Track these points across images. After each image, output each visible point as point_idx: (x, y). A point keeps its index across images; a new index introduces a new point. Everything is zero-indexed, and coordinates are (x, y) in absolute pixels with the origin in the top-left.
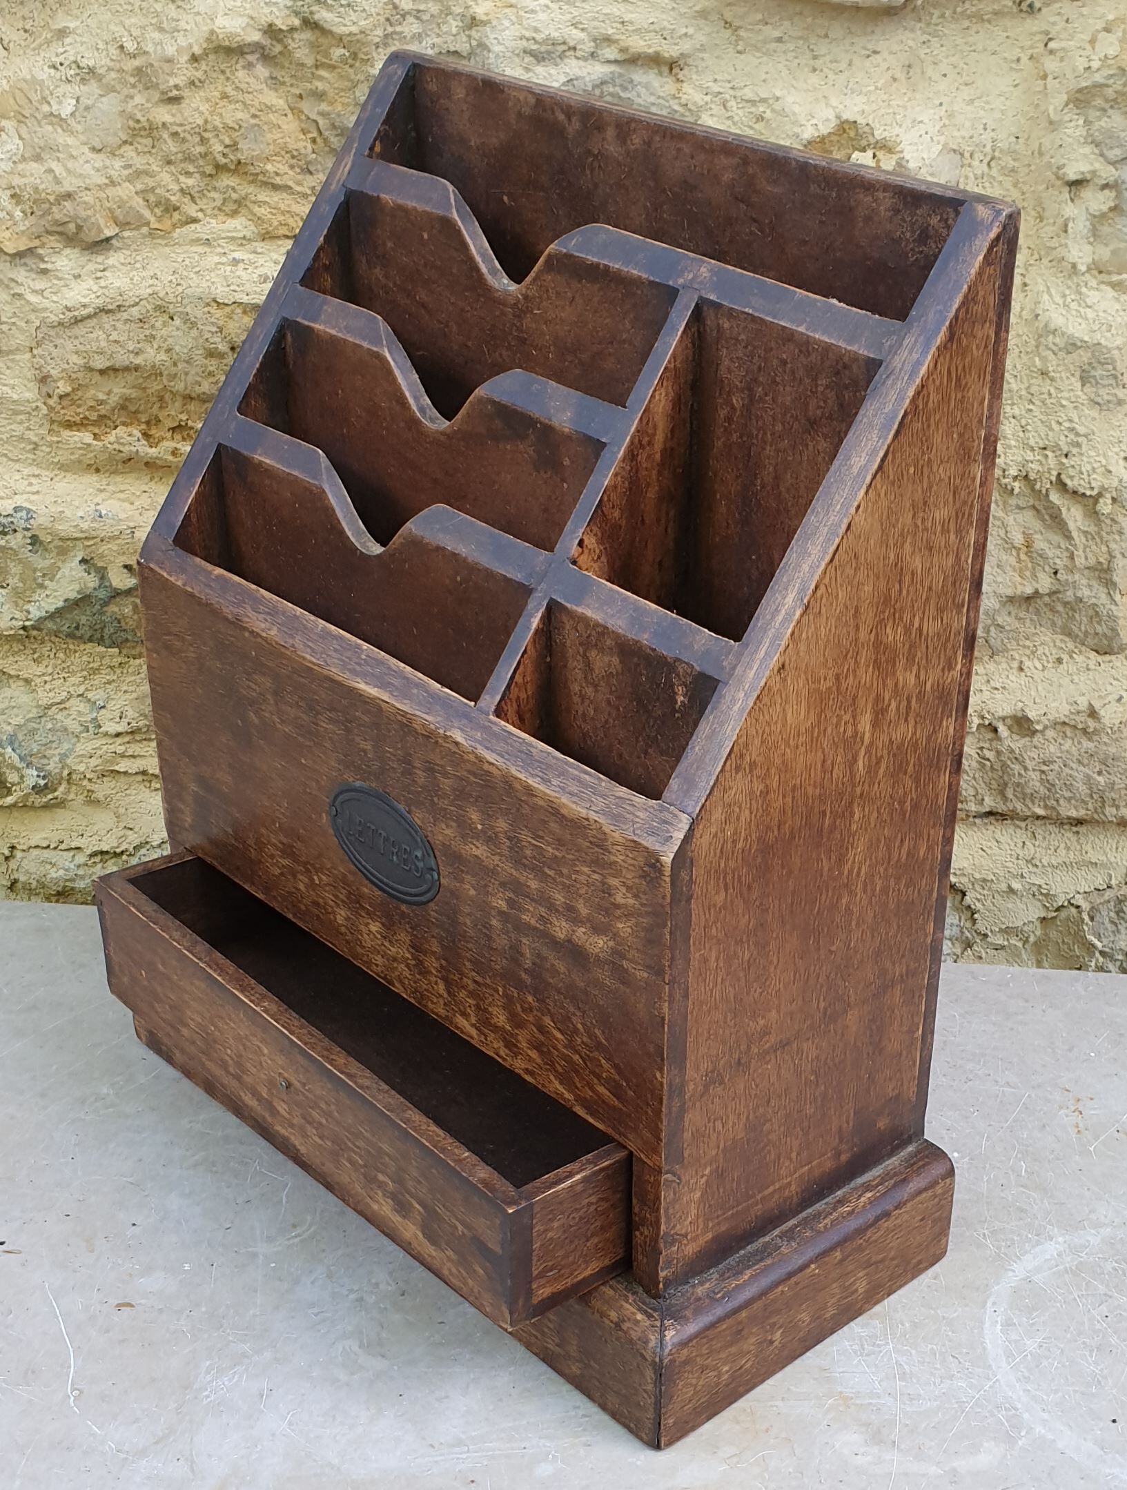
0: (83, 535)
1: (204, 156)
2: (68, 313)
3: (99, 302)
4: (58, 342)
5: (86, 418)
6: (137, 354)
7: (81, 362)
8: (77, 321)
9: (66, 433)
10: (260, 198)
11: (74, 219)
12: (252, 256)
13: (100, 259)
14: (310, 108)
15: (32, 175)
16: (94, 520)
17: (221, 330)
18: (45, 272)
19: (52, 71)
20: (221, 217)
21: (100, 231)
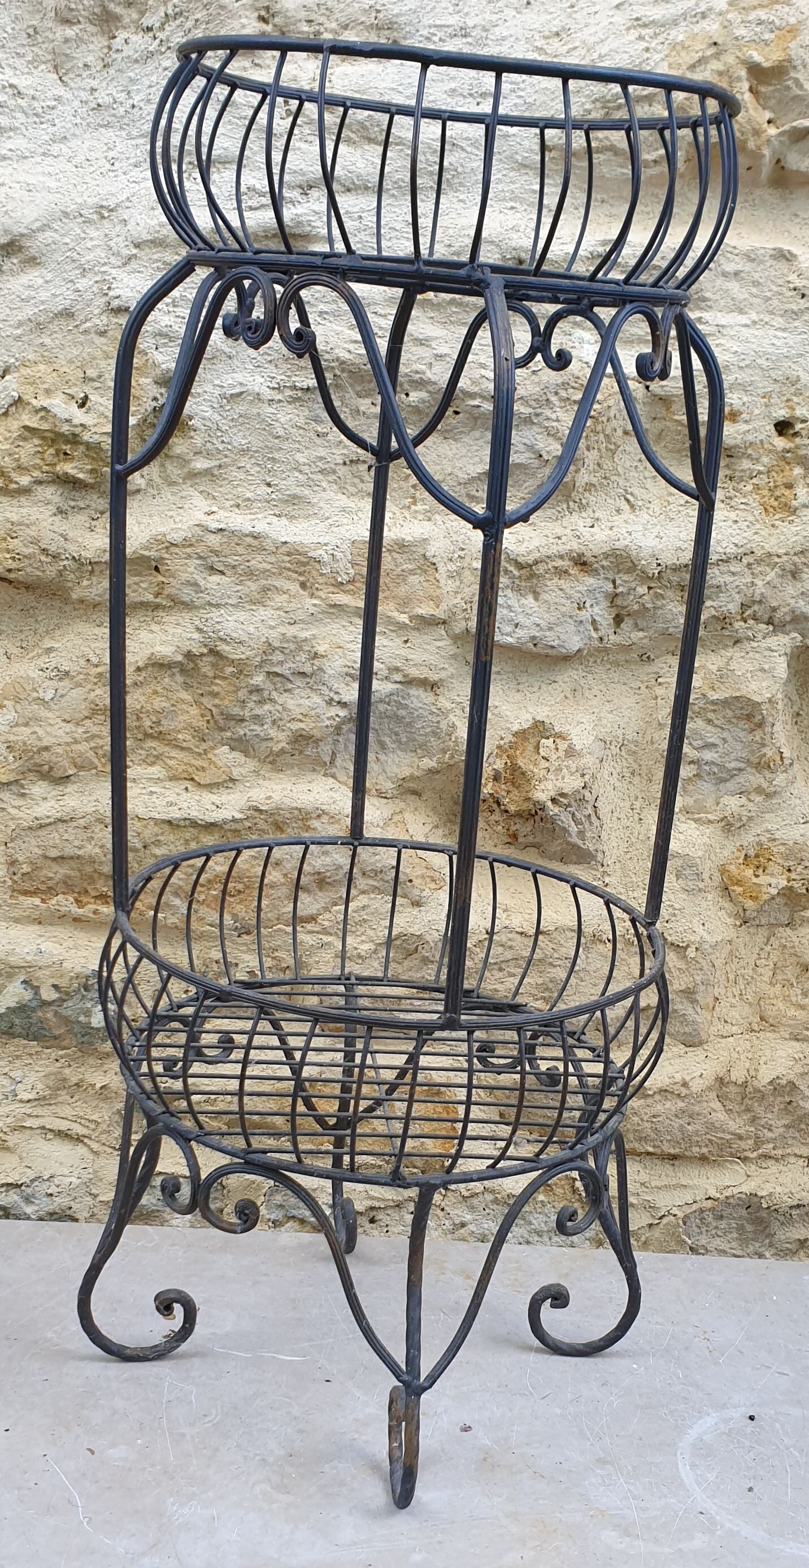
0: (27, 965)
1: (138, 728)
2: (36, 821)
3: (59, 815)
4: (26, 839)
5: (38, 889)
6: (80, 848)
7: (40, 852)
8: (41, 826)
9: (22, 898)
10: (172, 755)
11: (48, 763)
12: (162, 790)
13: (61, 788)
14: (208, 702)
15: (22, 735)
16: (36, 955)
17: (139, 834)
18: (23, 795)
19: (41, 673)
20: (144, 766)
21: (66, 771)
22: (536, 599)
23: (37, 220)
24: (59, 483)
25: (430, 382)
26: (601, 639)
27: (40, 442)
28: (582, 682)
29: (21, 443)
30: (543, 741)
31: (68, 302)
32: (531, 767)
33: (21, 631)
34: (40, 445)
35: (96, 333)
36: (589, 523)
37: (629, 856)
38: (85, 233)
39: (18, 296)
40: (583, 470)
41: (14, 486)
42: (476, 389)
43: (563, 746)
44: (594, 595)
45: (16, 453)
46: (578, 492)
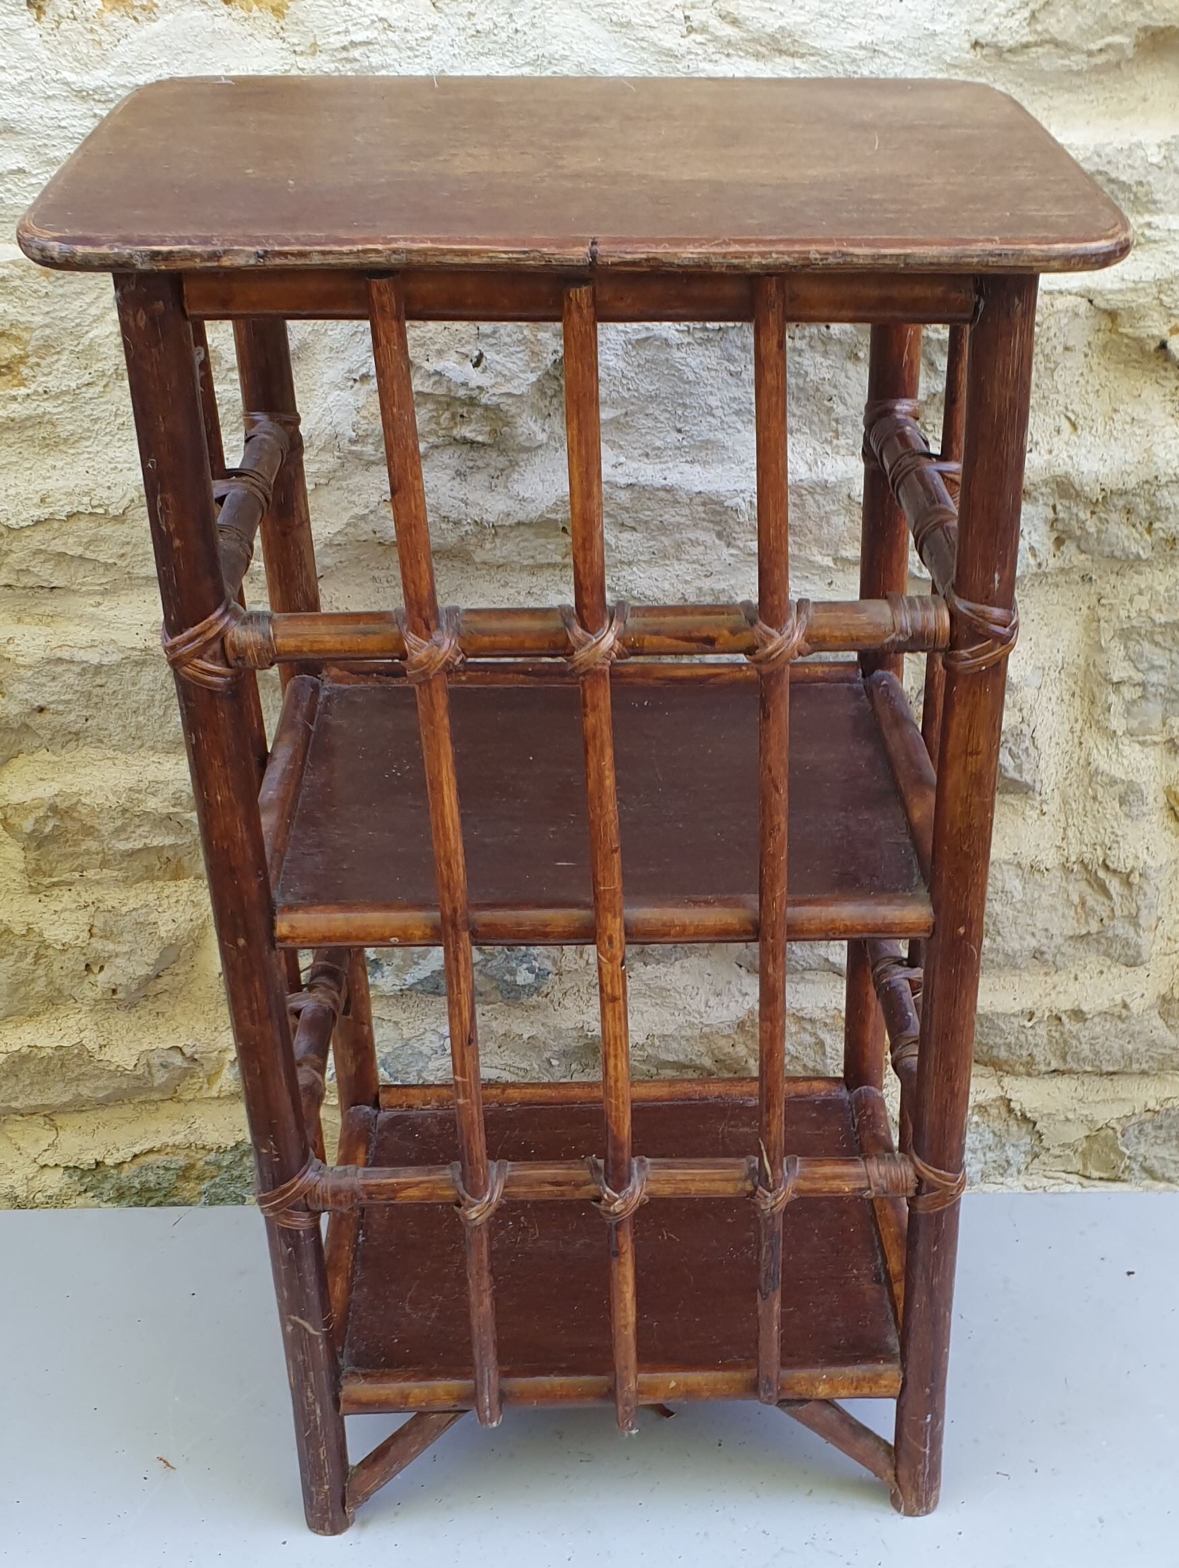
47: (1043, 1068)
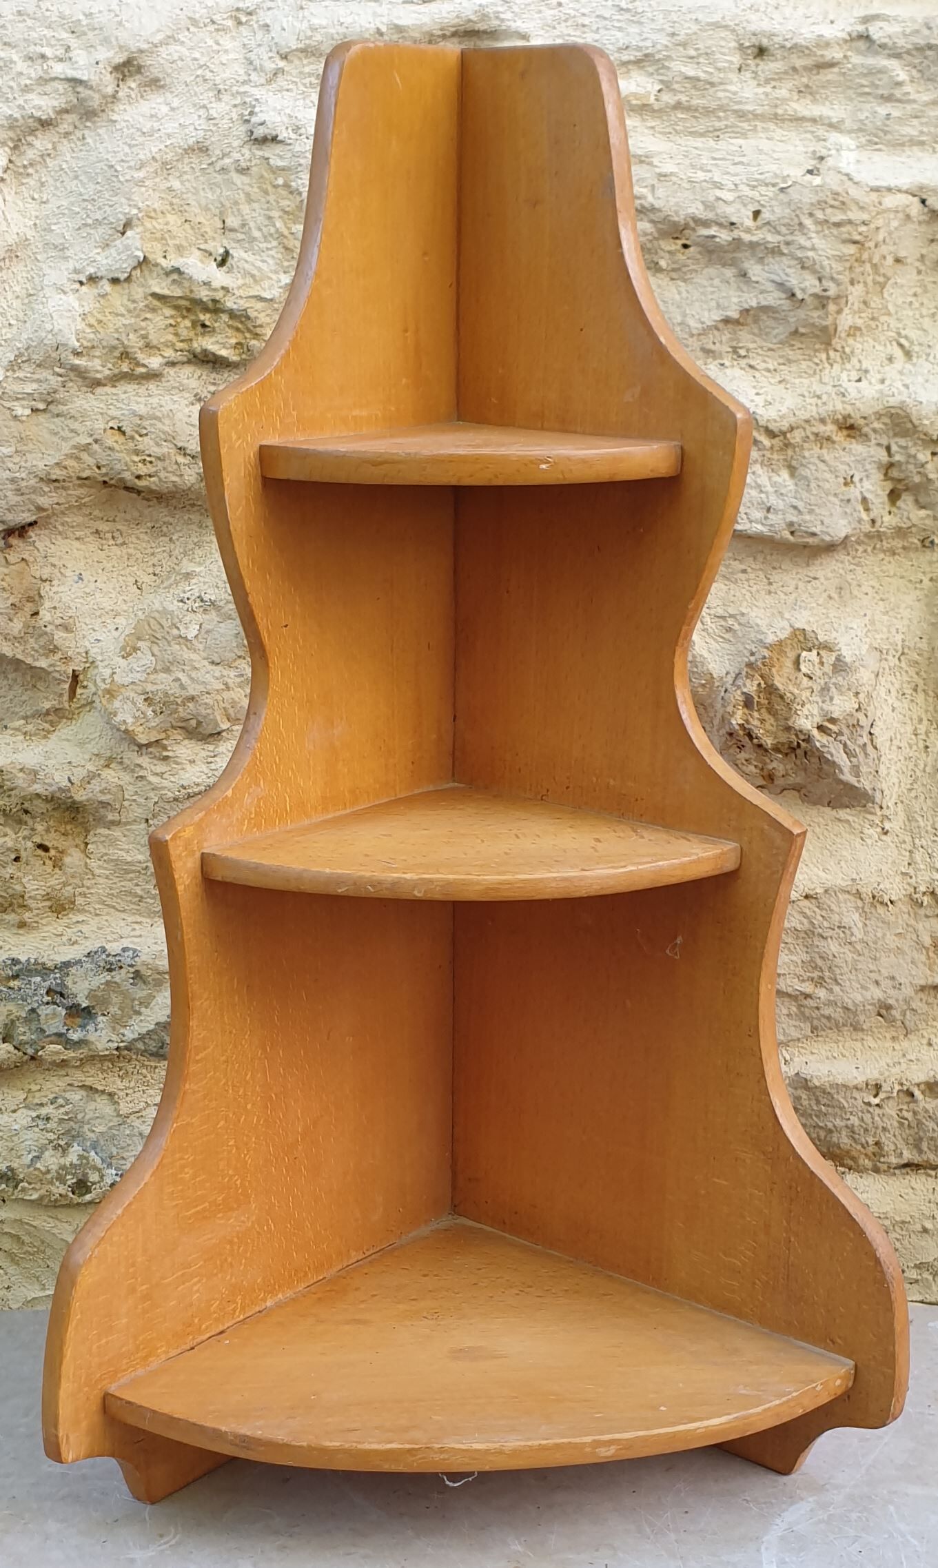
2: (183, 791)
3: (209, 781)
4: (172, 814)
8: (189, 796)
11: (194, 717)
13: (211, 747)
15: (162, 683)
18: (166, 758)
19: (181, 604)
21: (217, 725)
22: (792, 475)
23: (159, 31)
24: (195, 364)
25: (653, 209)
26: (873, 521)
27: (173, 312)
28: (849, 577)
29: (148, 316)
30: (804, 654)
31: (201, 133)
32: (791, 688)
33: (153, 554)
34: (172, 317)
35: (237, 171)
36: (854, 375)
37: (913, 794)
38: (218, 44)
39: (138, 130)
40: (846, 311)
41: (143, 370)
42: (711, 215)
43: (829, 658)
44: (864, 466)
45: (142, 329)
46: (840, 338)
47: (894, 1160)
